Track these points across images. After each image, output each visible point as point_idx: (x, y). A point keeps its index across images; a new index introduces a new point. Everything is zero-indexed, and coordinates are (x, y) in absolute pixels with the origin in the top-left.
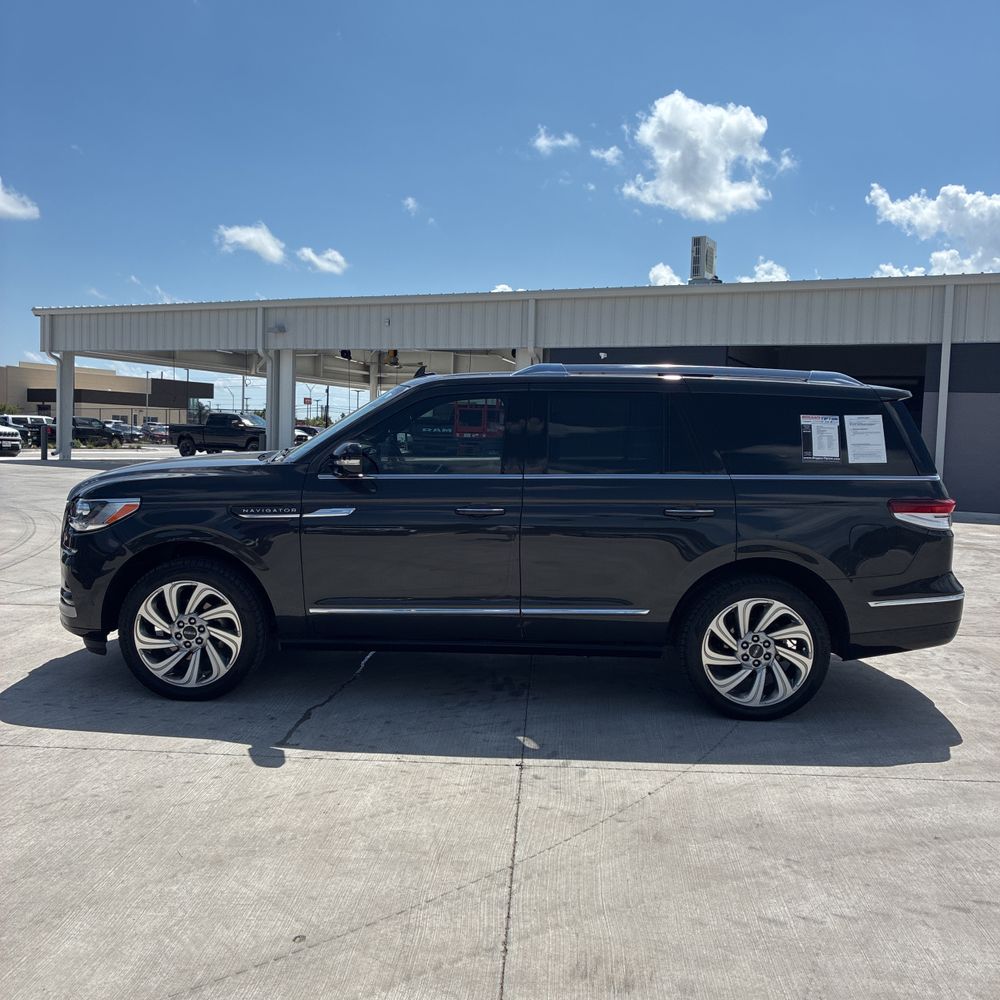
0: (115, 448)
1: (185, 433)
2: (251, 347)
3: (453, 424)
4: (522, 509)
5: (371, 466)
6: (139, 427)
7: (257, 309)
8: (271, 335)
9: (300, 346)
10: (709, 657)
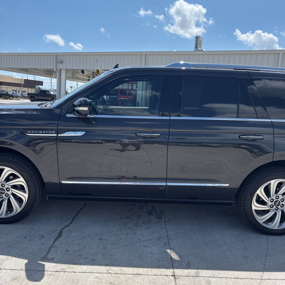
0: (11, 99)
1: (32, 96)
2: (52, 68)
3: (117, 95)
4: (169, 134)
5: (93, 110)
6: (20, 94)
7: (54, 55)
8: (58, 64)
9: (68, 68)
10: (255, 206)
